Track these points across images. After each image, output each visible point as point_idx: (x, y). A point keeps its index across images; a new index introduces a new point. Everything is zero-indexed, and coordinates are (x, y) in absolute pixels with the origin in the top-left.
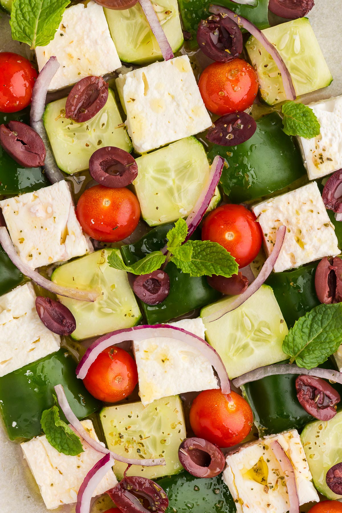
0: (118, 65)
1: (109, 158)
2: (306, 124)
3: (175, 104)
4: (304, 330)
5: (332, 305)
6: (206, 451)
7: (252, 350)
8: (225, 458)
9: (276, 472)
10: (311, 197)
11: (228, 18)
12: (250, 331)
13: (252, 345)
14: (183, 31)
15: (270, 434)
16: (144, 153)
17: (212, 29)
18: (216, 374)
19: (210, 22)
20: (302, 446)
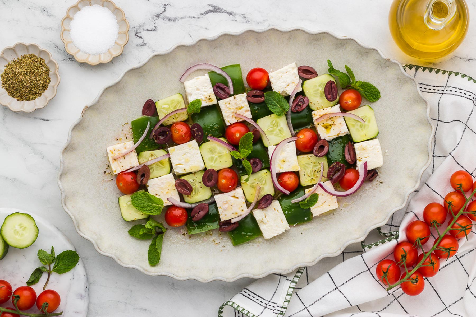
0: (171, 174)
1: (206, 180)
2: (196, 104)
3: (187, 154)
4: (274, 108)
5: (265, 97)
6: (318, 147)
7: (281, 128)
8: (322, 139)
9: (328, 121)
10: (224, 103)
11: (155, 132)
12: (274, 128)
13: (279, 128)
14: (159, 149)
15: (313, 122)
16: (205, 166)
17: (159, 138)
18: (290, 142)
19: (156, 139)
20: (318, 111)
